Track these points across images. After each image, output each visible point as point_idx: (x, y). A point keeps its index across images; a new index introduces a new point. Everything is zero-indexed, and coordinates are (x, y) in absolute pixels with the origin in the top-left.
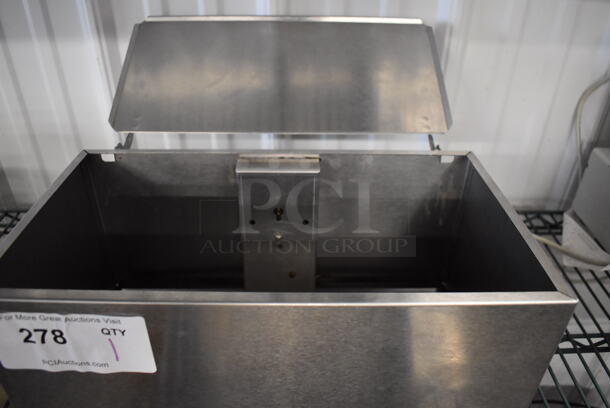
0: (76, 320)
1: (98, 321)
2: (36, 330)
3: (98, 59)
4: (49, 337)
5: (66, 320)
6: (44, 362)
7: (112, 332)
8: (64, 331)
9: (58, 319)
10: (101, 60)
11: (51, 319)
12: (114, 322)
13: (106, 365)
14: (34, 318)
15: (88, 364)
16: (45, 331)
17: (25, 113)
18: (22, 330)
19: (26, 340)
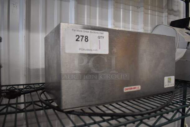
2: (81, 36)
4: (84, 38)
5: (91, 32)
6: (80, 49)
7: (100, 37)
8: (88, 36)
9: (88, 32)
12: (102, 33)
13: (97, 50)
14: (82, 31)
15: (92, 50)
18: (77, 36)
19: (77, 40)
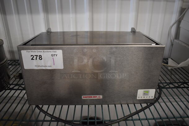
0: (45, 52)
1: (51, 52)
2: (35, 56)
3: (43, 19)
5: (43, 52)
6: (35, 66)
7: (54, 56)
8: (42, 55)
9: (41, 52)
10: (44, 19)
11: (39, 52)
12: (55, 52)
13: (51, 66)
14: (35, 52)
15: (46, 66)
16: (37, 56)
17: (22, 34)
18: (31, 56)
19: (32, 59)
